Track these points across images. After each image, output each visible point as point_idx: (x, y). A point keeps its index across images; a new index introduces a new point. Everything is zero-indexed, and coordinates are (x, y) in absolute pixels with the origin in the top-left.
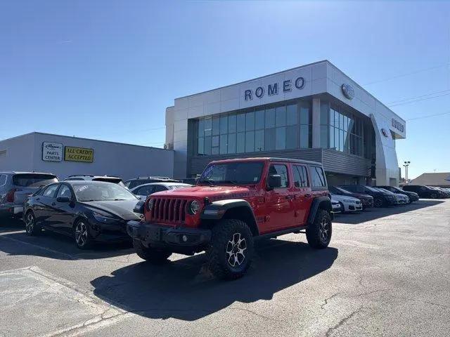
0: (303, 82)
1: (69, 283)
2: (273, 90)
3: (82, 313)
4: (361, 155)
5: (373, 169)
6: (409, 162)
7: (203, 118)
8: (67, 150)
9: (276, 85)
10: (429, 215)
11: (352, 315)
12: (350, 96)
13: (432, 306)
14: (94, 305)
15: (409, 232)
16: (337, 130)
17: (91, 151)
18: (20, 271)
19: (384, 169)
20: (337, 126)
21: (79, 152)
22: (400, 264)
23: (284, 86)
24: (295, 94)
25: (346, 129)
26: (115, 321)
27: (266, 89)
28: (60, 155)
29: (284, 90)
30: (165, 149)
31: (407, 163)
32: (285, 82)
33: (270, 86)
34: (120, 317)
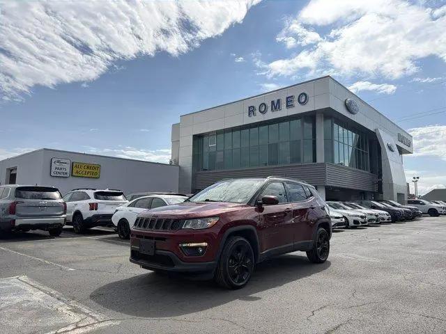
0: (306, 98)
1: (53, 292)
2: (276, 106)
3: (58, 321)
4: (367, 170)
5: (380, 184)
6: (418, 178)
7: (208, 134)
8: (74, 165)
9: (279, 101)
10: (438, 230)
11: (338, 327)
12: (353, 111)
13: (428, 319)
14: (72, 314)
15: (414, 246)
16: (341, 145)
17: (98, 167)
18: (8, 280)
19: (391, 185)
20: (341, 140)
21: (86, 167)
22: (400, 277)
23: (287, 101)
24: (298, 109)
25: (351, 144)
26: (89, 329)
27: (269, 105)
28: (68, 171)
29: (287, 106)
30: (170, 164)
31: (416, 179)
32: (287, 98)
33: (273, 102)
34: (95, 325)
